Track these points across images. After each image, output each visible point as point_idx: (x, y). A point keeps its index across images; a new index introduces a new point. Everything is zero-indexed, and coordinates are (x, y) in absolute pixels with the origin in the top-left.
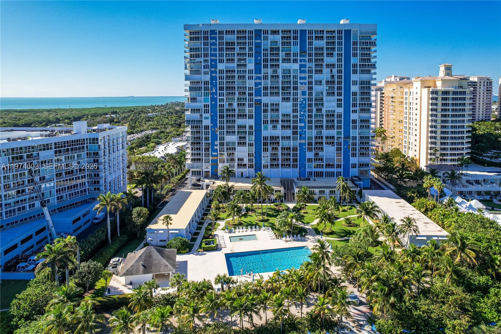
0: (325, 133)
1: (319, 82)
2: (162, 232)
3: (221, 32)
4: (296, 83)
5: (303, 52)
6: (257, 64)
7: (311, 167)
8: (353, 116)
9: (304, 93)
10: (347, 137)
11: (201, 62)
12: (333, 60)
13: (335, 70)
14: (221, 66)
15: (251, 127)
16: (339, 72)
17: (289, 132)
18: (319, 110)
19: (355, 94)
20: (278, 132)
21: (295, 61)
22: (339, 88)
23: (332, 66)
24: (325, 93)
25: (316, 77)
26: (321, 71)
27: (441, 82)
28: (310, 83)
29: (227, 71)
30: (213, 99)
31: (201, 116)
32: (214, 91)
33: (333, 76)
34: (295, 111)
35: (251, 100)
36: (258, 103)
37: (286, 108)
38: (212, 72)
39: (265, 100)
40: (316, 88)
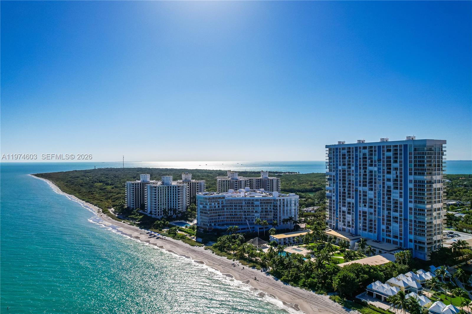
0: (393, 214)
1: (389, 180)
3: (340, 149)
4: (375, 179)
5: (379, 160)
6: (356, 167)
8: (411, 205)
9: (380, 186)
10: (406, 219)
11: (332, 165)
12: (397, 165)
13: (398, 172)
14: (340, 168)
15: (353, 204)
16: (401, 173)
17: (372, 210)
18: (389, 198)
19: (411, 189)
20: (366, 209)
21: (375, 165)
22: (401, 185)
23: (396, 169)
24: (392, 187)
25: (387, 176)
26: (389, 173)
28: (383, 180)
29: (343, 170)
30: (337, 186)
32: (337, 181)
33: (397, 176)
34: (375, 197)
35: (353, 188)
36: (356, 190)
37: (370, 194)
38: (336, 171)
39: (361, 189)
40: (387, 183)
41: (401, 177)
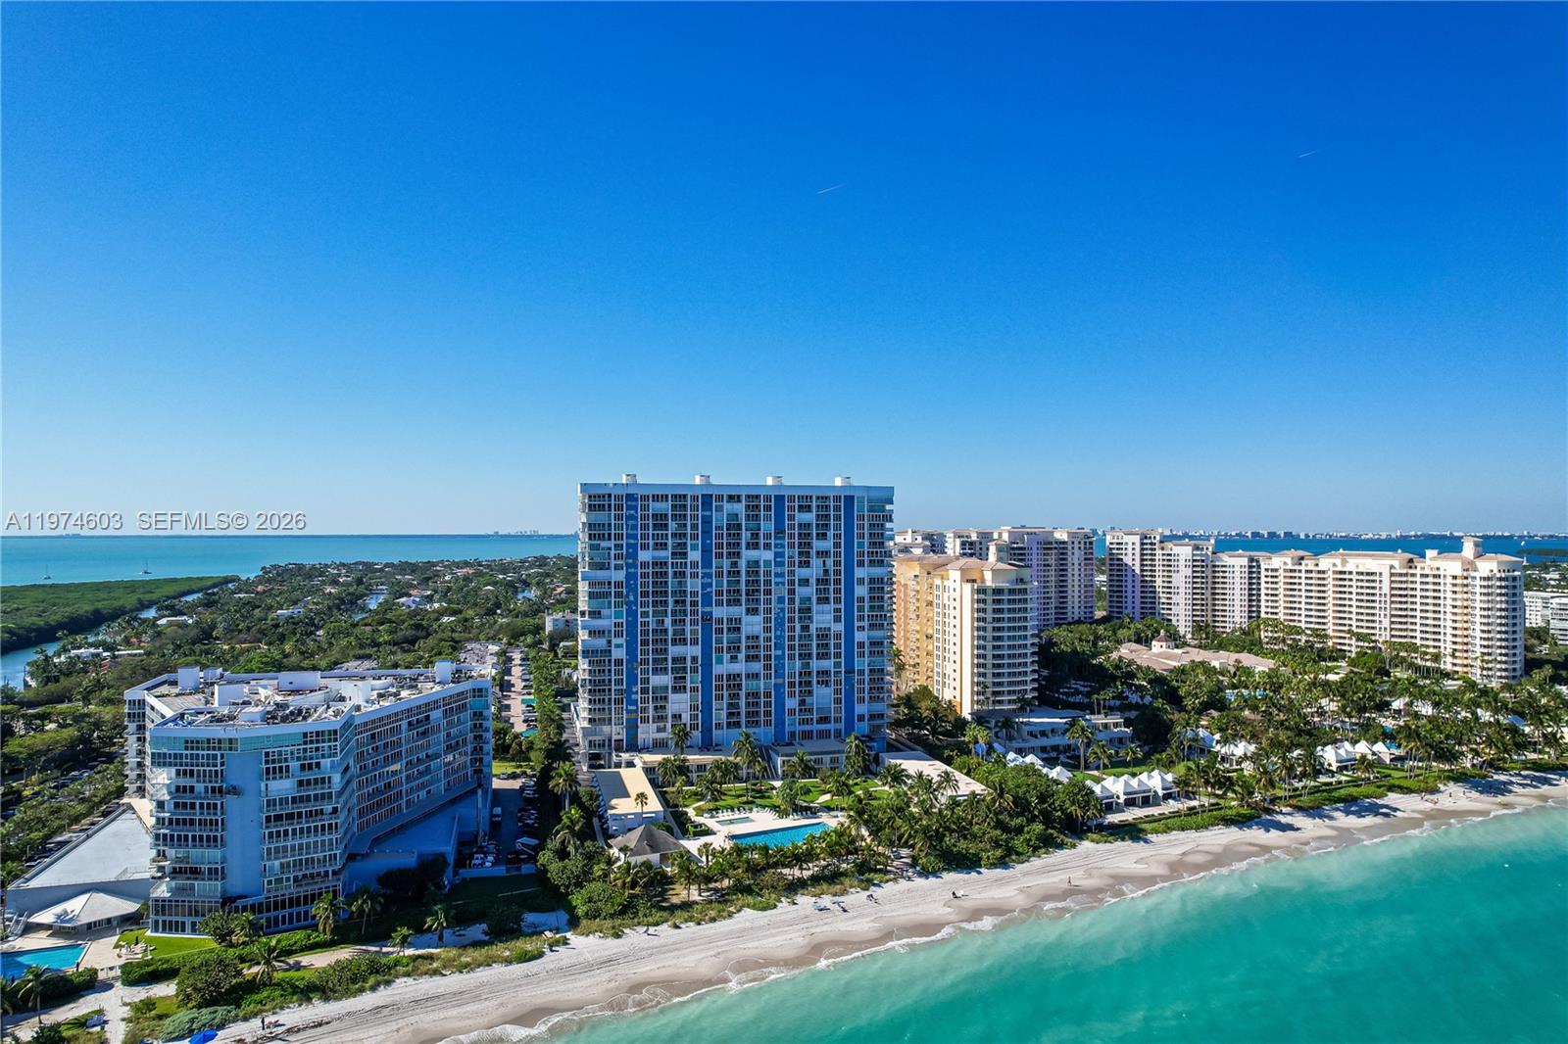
0: (816, 665)
1: (805, 582)
2: (633, 816)
3: (645, 498)
4: (768, 583)
5: (780, 531)
6: (706, 552)
7: (791, 724)
8: (859, 636)
9: (781, 600)
10: (850, 671)
11: (610, 549)
12: (827, 544)
13: (830, 562)
14: (644, 556)
15: (694, 659)
16: (837, 563)
17: (757, 667)
18: (805, 628)
19: (861, 599)
20: (740, 667)
21: (767, 546)
22: (837, 591)
23: (824, 554)
24: (814, 599)
25: (801, 573)
26: (807, 564)
27: (990, 573)
28: (792, 583)
29: (654, 564)
30: (632, 613)
31: (609, 642)
32: (632, 598)
33: (826, 572)
34: (767, 630)
35: (694, 613)
36: (707, 618)
37: (752, 625)
38: (628, 566)
39: (719, 612)
40: (801, 591)
41: (837, 573)
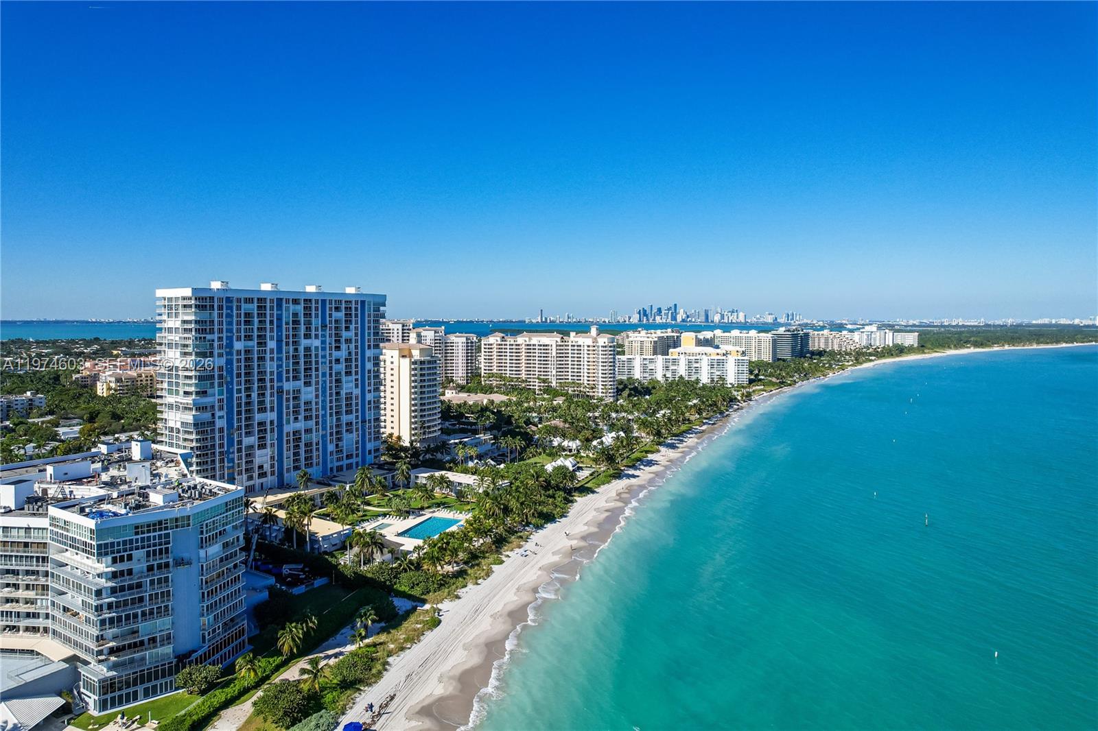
0: (345, 418)
1: (338, 361)
3: (239, 300)
4: (317, 363)
5: (324, 326)
6: (279, 341)
8: (368, 397)
9: (324, 375)
11: (213, 341)
13: (352, 346)
14: (238, 346)
15: (272, 422)
16: (356, 347)
17: (312, 423)
18: (339, 393)
19: (369, 372)
20: (301, 425)
21: (316, 336)
22: (356, 366)
23: (348, 341)
24: (343, 373)
25: (335, 354)
26: (338, 348)
27: (418, 351)
28: (331, 362)
29: (246, 351)
30: (230, 391)
31: (213, 415)
32: (229, 379)
33: (350, 353)
34: (317, 396)
35: (272, 387)
36: (280, 391)
37: (308, 394)
38: (228, 354)
39: (288, 386)
40: (336, 367)
41: (356, 354)
